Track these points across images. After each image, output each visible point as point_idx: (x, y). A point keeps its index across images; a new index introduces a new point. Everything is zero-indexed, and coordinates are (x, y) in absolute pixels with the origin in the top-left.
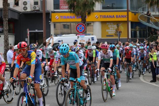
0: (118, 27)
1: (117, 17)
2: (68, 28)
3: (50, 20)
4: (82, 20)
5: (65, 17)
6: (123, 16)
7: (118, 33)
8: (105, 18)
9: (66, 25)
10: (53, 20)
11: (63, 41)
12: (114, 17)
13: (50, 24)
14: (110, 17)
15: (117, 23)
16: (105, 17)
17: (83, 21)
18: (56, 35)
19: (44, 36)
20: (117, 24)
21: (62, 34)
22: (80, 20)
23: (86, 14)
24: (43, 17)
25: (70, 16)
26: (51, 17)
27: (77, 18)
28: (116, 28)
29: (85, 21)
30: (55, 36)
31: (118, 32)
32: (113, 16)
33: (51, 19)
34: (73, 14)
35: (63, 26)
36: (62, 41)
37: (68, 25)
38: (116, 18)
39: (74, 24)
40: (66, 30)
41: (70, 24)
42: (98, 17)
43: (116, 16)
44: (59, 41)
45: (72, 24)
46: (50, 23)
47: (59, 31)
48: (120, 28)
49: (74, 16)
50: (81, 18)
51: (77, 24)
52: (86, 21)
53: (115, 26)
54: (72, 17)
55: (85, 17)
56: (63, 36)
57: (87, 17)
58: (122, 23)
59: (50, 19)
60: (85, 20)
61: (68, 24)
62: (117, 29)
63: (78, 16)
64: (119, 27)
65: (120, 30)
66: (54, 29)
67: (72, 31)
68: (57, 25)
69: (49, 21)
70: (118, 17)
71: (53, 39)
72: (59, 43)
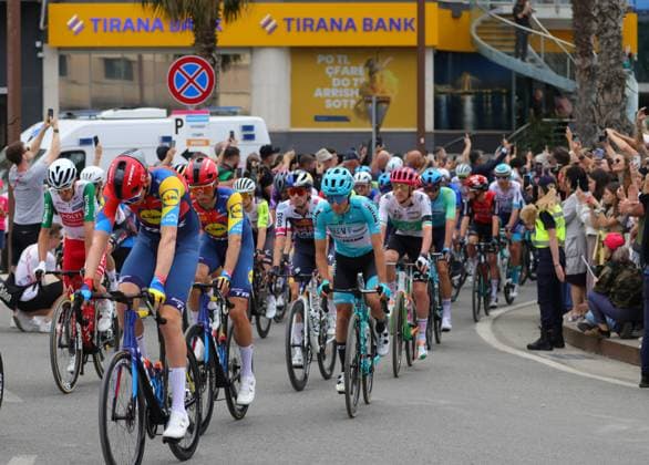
0: (371, 74)
1: (368, 25)
2: (129, 76)
3: (43, 36)
4: (197, 41)
5: (113, 25)
6: (395, 25)
7: (373, 103)
8: (308, 29)
9: (119, 60)
10: (57, 36)
11: (100, 143)
12: (353, 27)
13: (40, 55)
14: (336, 25)
15: (369, 55)
16: (311, 26)
17: (204, 46)
18: (70, 112)
19: (10, 118)
20: (365, 61)
21: (99, 105)
22: (186, 38)
23: (218, 9)
24: (9, 22)
25: (140, 21)
26: (46, 22)
27: (172, 31)
28: (364, 79)
29: (211, 45)
30: (65, 118)
31: (374, 99)
32: (350, 20)
33: (46, 31)
34: (155, 7)
35: (100, 67)
36: (96, 139)
37: (129, 63)
38: (365, 30)
39: (159, 57)
40: (117, 88)
41: (140, 57)
42: (275, 27)
43: (365, 19)
44: (85, 142)
45: (147, 57)
46: (40, 50)
47: (82, 94)
48: (382, 81)
49: (158, 20)
50: (195, 30)
51: (171, 56)
52: (219, 44)
53: (359, 73)
54: (151, 26)
55: (214, 24)
56: (103, 119)
57: (222, 24)
58: (390, 59)
59: (41, 31)
60: (214, 40)
61: (133, 57)
62: (366, 85)
63: (176, 20)
64: (378, 76)
65: (383, 92)
66: (60, 81)
67: (149, 94)
68: (76, 61)
69: (38, 44)
70: (371, 29)
71: (56, 131)
72: (83, 152)
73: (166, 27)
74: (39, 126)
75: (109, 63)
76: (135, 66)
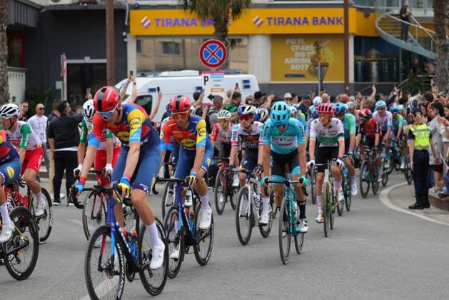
0: (318, 50)
1: (315, 21)
2: (177, 52)
3: (127, 29)
4: (216, 31)
5: (168, 22)
6: (331, 21)
7: (319, 67)
8: (281, 24)
9: (171, 42)
10: (135, 29)
11: (161, 91)
12: (307, 23)
13: (125, 40)
14: (297, 21)
15: (316, 39)
16: (282, 22)
17: (220, 34)
18: (143, 73)
19: (108, 77)
20: (314, 42)
21: (160, 69)
22: (210, 30)
23: (228, 12)
24: (108, 22)
25: (183, 20)
26: (129, 21)
27: (202, 25)
28: (313, 52)
29: (224, 33)
30: (140, 77)
31: (319, 64)
32: (305, 19)
33: (129, 27)
34: (192, 12)
35: (160, 47)
37: (177, 45)
38: (314, 24)
39: (194, 41)
40: (170, 59)
41: (183, 41)
42: (262, 23)
43: (314, 18)
44: (152, 90)
45: (188, 41)
46: (125, 37)
47: (150, 63)
48: (324, 54)
49: (193, 19)
50: (215, 25)
51: (201, 40)
52: (229, 33)
53: (310, 49)
54: (190, 23)
55: (226, 21)
56: (162, 77)
57: (231, 21)
59: (125, 26)
60: (226, 31)
61: (177, 40)
62: (314, 56)
63: (204, 19)
64: (321, 50)
65: (324, 60)
66: (137, 55)
67: (189, 63)
68: (146, 43)
69: (124, 34)
70: (317, 24)
71: (135, 84)
72: (151, 96)
73: (198, 23)
74: (125, 81)
75: (165, 44)
76: (181, 46)
